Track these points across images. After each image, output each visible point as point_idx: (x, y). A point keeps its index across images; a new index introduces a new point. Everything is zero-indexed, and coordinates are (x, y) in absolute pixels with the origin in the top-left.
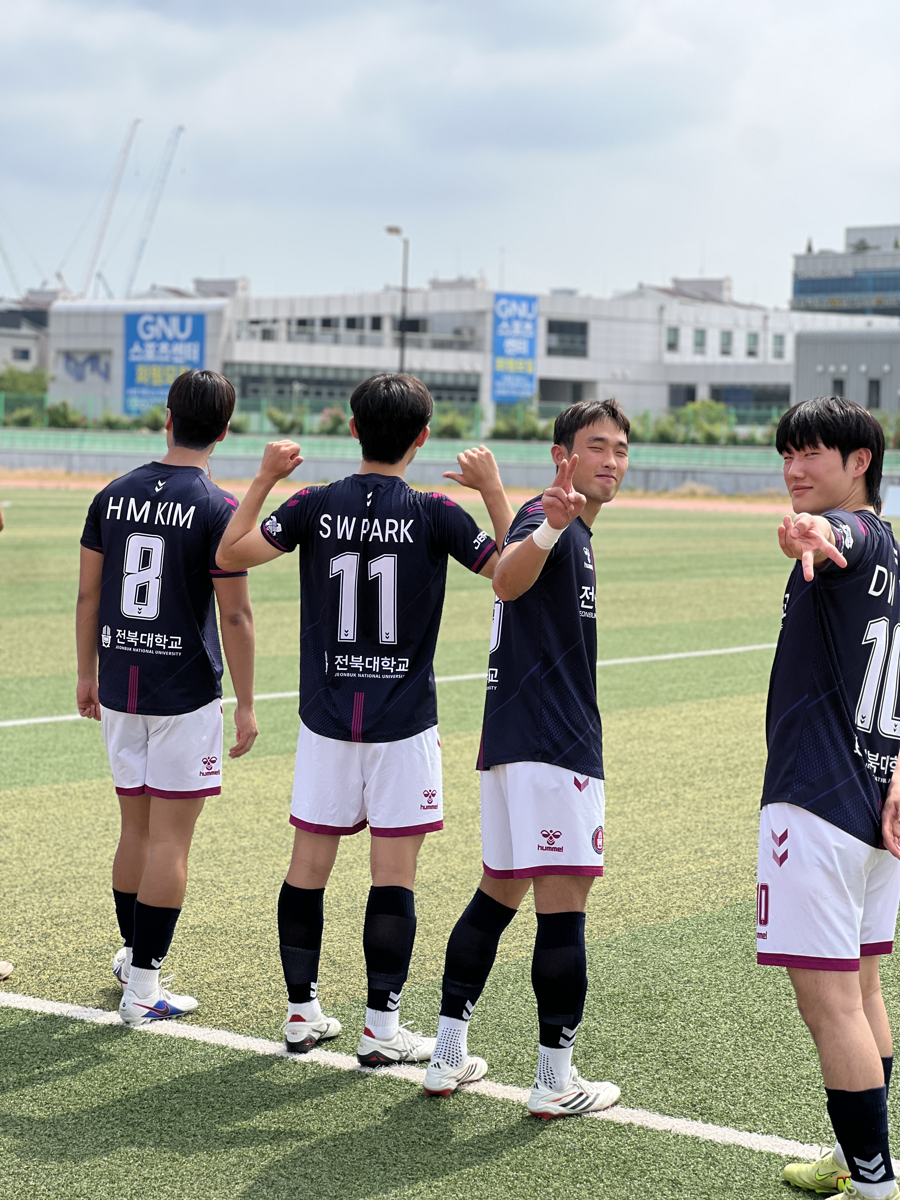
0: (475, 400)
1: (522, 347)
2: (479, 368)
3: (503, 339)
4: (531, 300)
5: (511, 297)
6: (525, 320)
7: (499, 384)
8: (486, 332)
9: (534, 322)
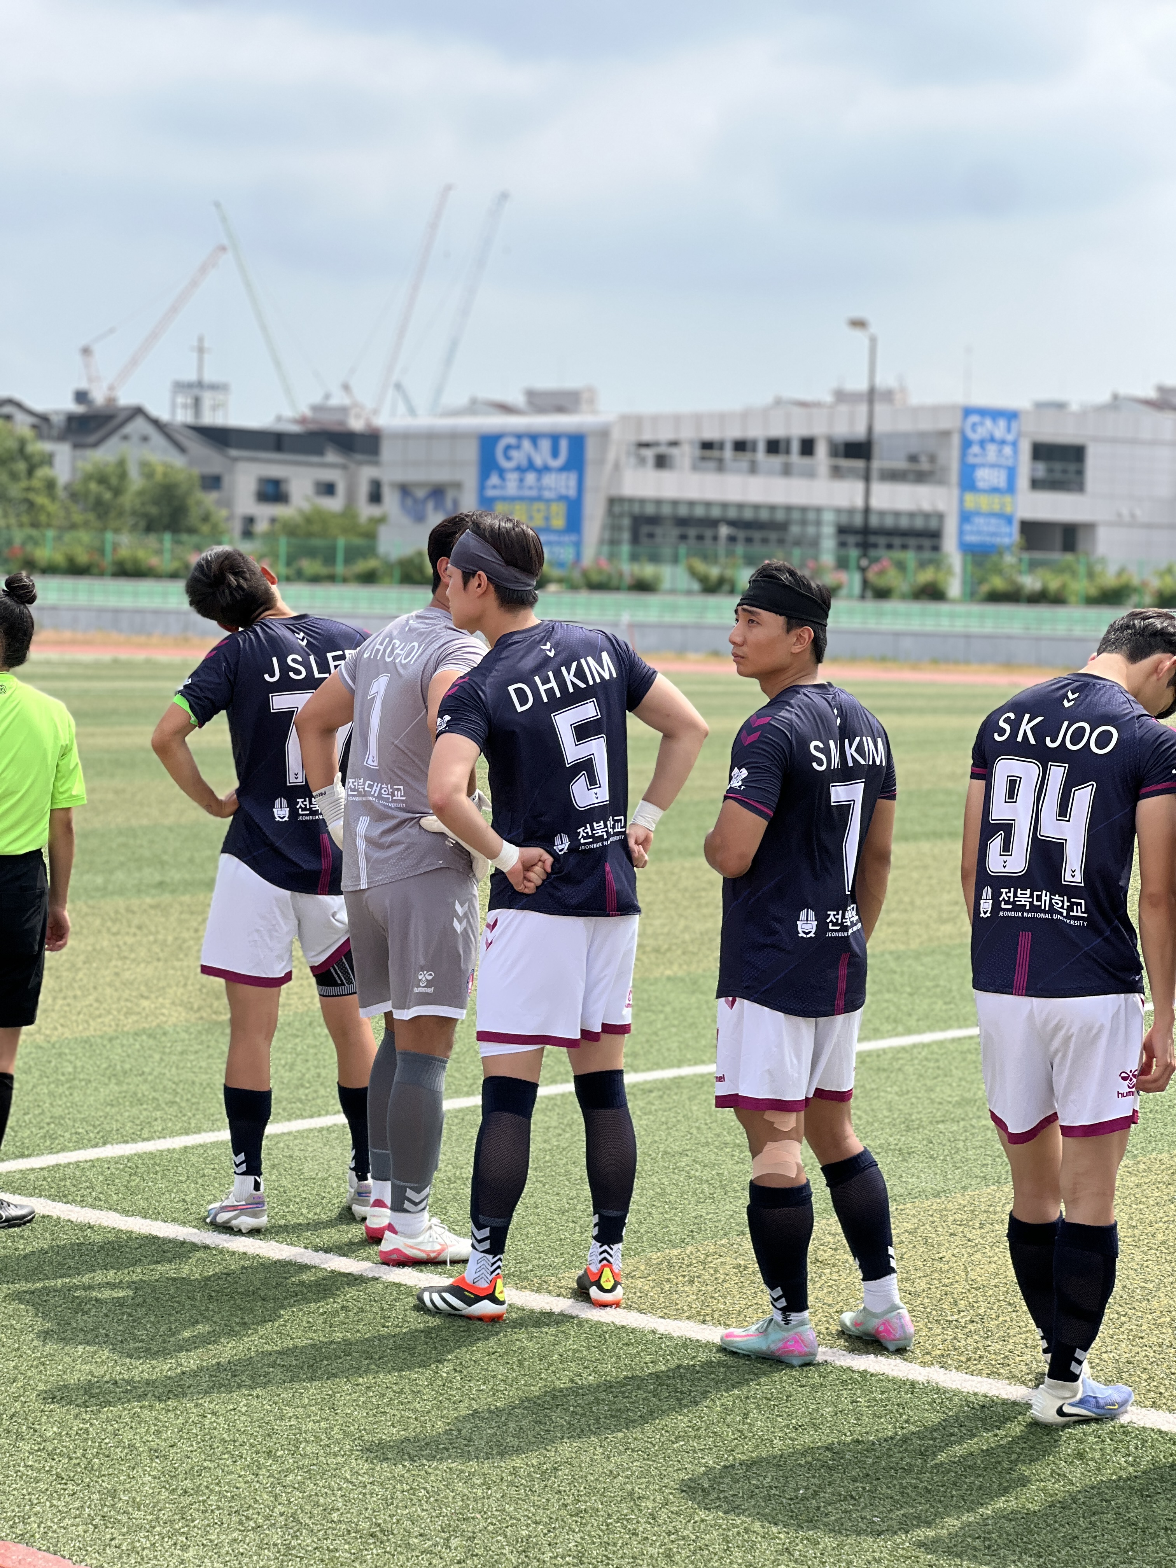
0: (936, 548)
1: (999, 478)
2: (941, 507)
3: (973, 467)
4: (1011, 416)
5: (983, 412)
6: (1003, 442)
7: (967, 527)
8: (952, 459)
9: (1015, 444)
